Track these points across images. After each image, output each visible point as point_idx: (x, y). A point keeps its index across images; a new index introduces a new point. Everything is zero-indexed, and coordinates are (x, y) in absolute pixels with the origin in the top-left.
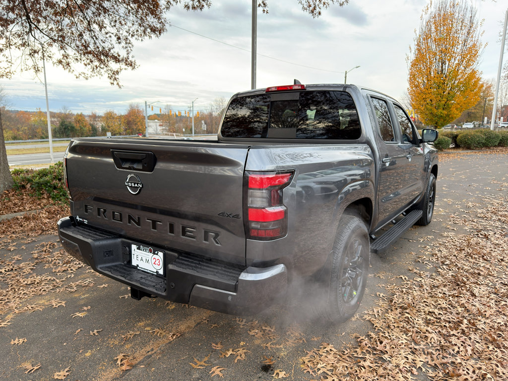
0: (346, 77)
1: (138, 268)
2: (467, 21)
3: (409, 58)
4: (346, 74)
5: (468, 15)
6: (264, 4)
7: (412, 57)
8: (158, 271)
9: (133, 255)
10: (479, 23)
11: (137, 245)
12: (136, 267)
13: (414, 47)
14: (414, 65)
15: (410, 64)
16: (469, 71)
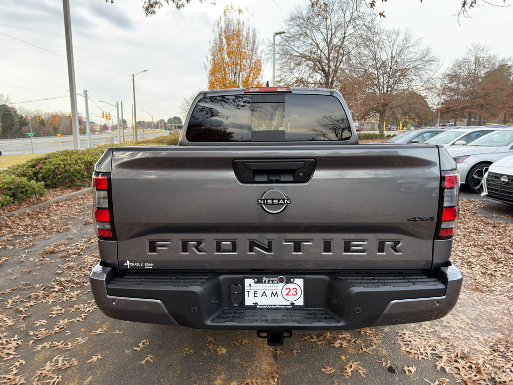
0: (133, 80)
1: (258, 307)
2: (251, 39)
3: (207, 67)
4: (133, 77)
5: (251, 34)
7: (210, 67)
8: (294, 302)
9: (246, 293)
10: (260, 42)
11: (254, 278)
12: (254, 307)
13: (210, 57)
14: (212, 73)
15: (208, 73)
16: (255, 83)
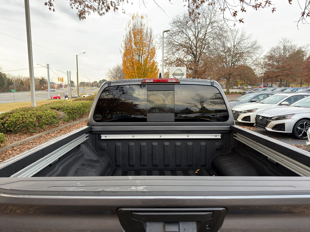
0: (77, 58)
2: (149, 35)
3: (122, 51)
4: (77, 56)
5: (149, 31)
6: (50, 4)
7: (123, 51)
10: (155, 37)
13: (124, 46)
14: (125, 55)
15: (122, 55)
16: (152, 61)
